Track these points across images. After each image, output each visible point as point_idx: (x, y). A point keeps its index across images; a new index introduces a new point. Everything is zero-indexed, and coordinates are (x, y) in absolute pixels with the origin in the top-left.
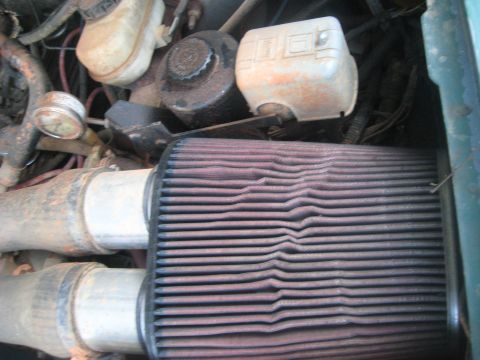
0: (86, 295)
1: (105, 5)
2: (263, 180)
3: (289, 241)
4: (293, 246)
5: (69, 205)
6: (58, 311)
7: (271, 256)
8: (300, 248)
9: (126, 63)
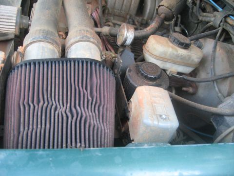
0: (44, 45)
1: (176, 41)
2: (90, 98)
3: (60, 108)
4: (58, 110)
5: (82, 36)
6: (38, 37)
7: (54, 102)
8: (57, 112)
9: (152, 55)
